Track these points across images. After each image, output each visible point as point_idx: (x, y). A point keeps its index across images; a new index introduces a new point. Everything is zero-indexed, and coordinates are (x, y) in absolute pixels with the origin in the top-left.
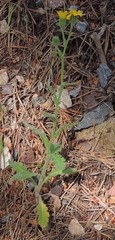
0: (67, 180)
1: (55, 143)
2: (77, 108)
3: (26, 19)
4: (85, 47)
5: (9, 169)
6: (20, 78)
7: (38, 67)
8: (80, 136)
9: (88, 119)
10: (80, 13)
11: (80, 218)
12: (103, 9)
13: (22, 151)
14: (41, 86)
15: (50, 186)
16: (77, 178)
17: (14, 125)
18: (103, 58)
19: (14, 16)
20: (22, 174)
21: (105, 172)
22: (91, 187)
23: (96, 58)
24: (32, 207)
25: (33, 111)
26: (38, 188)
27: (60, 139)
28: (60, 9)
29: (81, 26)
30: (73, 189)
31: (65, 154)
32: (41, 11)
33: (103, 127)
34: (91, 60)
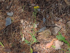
0: (36, 43)
1: (34, 35)
2: (38, 28)
3: (27, 9)
4: (40, 15)
5: (24, 41)
6: (26, 21)
7: (30, 19)
8: (39, 34)
9: (41, 30)
10: (39, 7)
11: (40, 52)
12: (44, 6)
13: (27, 37)
14: (30, 23)
15: (33, 45)
16: (39, 43)
17: (25, 32)
18: (44, 17)
19: (24, 8)
20: (27, 42)
21: (45, 41)
22: (42, 45)
23: (42, 17)
24: (29, 49)
25: (29, 29)
26: (30, 45)
27: (35, 35)
28: (35, 6)
29: (39, 10)
30: (38, 45)
31: (36, 38)
32: (30, 7)
33: (44, 32)
34: (41, 17)
